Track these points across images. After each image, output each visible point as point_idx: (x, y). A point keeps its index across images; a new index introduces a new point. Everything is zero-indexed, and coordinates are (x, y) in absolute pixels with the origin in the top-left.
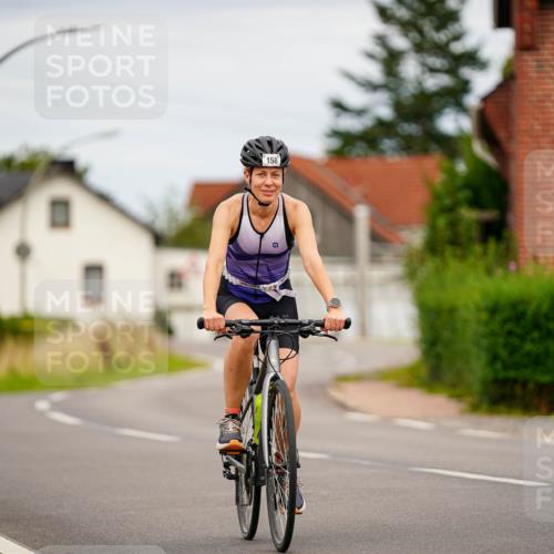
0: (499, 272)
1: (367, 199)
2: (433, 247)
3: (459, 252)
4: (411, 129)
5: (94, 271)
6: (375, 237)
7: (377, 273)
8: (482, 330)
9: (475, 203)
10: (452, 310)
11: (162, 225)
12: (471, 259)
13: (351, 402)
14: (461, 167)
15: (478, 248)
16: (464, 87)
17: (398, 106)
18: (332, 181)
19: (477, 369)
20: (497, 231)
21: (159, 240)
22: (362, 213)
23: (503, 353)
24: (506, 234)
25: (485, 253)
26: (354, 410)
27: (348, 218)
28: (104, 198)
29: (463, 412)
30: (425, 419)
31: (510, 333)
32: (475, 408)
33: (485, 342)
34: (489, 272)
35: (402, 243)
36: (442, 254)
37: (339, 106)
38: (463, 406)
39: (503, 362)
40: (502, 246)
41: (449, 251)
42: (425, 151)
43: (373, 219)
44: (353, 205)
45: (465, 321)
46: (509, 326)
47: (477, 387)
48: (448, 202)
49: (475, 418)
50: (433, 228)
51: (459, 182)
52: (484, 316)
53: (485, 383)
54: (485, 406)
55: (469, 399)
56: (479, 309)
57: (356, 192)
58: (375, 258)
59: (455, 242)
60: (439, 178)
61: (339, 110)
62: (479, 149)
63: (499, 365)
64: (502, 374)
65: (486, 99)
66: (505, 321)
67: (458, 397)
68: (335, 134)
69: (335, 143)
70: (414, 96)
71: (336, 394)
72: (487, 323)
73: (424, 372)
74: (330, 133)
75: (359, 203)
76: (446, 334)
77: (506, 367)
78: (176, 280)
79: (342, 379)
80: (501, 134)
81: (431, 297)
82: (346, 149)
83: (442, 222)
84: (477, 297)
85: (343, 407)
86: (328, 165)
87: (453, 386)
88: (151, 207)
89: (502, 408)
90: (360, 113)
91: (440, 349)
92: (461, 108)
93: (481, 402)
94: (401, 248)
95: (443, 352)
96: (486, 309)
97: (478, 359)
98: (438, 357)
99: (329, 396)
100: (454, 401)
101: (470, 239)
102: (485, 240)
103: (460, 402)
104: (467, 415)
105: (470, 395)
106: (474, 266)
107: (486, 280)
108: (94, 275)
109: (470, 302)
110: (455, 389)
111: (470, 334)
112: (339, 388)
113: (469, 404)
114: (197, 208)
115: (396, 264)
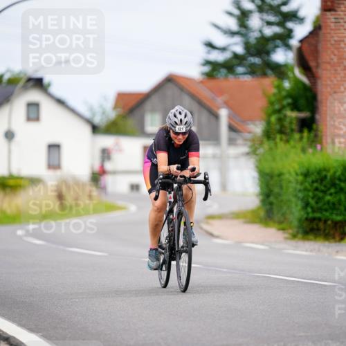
0: (310, 151)
1: (227, 104)
2: (268, 134)
3: (284, 137)
4: (256, 60)
5: (54, 148)
6: (232, 128)
7: (233, 151)
8: (299, 187)
9: (295, 107)
10: (280, 175)
11: (97, 120)
12: (292, 143)
13: (216, 233)
14: (287, 85)
15: (297, 136)
16: (289, 34)
17: (247, 46)
18: (205, 93)
19: (296, 212)
20: (309, 125)
21: (95, 129)
22: (224, 113)
23: (312, 202)
24: (314, 127)
25: (301, 138)
26: (217, 237)
27: (216, 117)
28: (60, 102)
29: (286, 238)
30: (262, 244)
31: (317, 189)
32: (294, 236)
33: (300, 195)
34: (304, 151)
35: (250, 132)
36: (274, 139)
37: (210, 45)
38: (286, 235)
39: (312, 208)
40: (312, 134)
41: (278, 136)
42: (264, 75)
43: (230, 117)
44: (219, 108)
45: (290, 182)
46: (315, 185)
47: (295, 223)
48: (277, 107)
49: (293, 243)
50: (269, 123)
51: (284, 93)
52: (300, 178)
53: (300, 220)
54: (300, 236)
55: (290, 231)
56: (297, 174)
57: (220, 100)
58: (232, 142)
59: (281, 132)
60: (273, 91)
61: (209, 48)
62: (298, 73)
63: (309, 210)
64: (311, 215)
65: (301, 41)
66: (313, 182)
67: (283, 229)
68: (208, 63)
69: (207, 69)
70: (256, 38)
71: (205, 227)
72: (302, 184)
73: (262, 213)
74: (203, 62)
75: (223, 107)
76: (276, 190)
77: (314, 211)
78: (106, 155)
79: (211, 217)
80: (312, 64)
81: (267, 167)
82: (215, 73)
83: (273, 119)
84: (296, 166)
85: (211, 235)
86: (202, 82)
87: (280, 223)
88: (91, 109)
89: (311, 237)
90: (223, 49)
91: (272, 199)
92: (288, 47)
93: (298, 233)
94: (248, 136)
95: (274, 201)
96: (302, 174)
97: (297, 205)
98: (271, 204)
99: (201, 228)
100: (281, 232)
101: (292, 130)
102: (301, 131)
103: (284, 233)
104: (289, 241)
105: (290, 228)
106: (294, 147)
107: (302, 155)
108: (54, 151)
109: (292, 170)
110: (282, 224)
111: (291, 190)
112: (207, 223)
113: (290, 234)
114: (119, 109)
115: (245, 145)
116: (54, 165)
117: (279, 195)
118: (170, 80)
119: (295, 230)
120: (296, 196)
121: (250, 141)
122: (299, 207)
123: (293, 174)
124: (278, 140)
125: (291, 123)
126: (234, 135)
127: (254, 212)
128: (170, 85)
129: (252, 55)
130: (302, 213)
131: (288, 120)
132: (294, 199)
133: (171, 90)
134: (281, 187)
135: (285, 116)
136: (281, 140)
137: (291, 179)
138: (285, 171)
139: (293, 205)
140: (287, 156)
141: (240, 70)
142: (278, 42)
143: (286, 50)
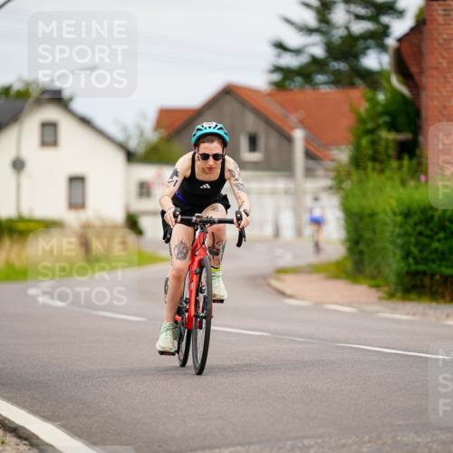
0: (412, 183)
1: (303, 123)
2: (357, 162)
3: (378, 166)
4: (341, 66)
5: (77, 181)
6: (309, 155)
7: (311, 185)
8: (397, 230)
9: (393, 127)
10: (373, 215)
11: (133, 144)
12: (388, 173)
13: (288, 291)
14: (381, 97)
15: (394, 164)
16: (385, 31)
17: (329, 47)
18: (274, 109)
19: (393, 263)
20: (410, 149)
21: (131, 157)
22: (299, 135)
23: (415, 250)
24: (418, 152)
25: (400, 167)
26: (291, 297)
27: (289, 140)
28: (85, 121)
29: (380, 298)
30: (350, 305)
31: (421, 234)
32: (391, 296)
33: (399, 241)
34: (403, 183)
35: (332, 160)
36: (365, 168)
37: (280, 46)
38: (381, 294)
39: (415, 258)
40: (415, 162)
41: (370, 164)
42: (352, 85)
43: (307, 140)
44: (292, 128)
45: (386, 224)
46: (419, 228)
47: (393, 278)
48: (370, 125)
49: (391, 304)
50: (358, 147)
51: (380, 109)
52: (399, 219)
53: (399, 275)
54: (399, 295)
55: (386, 289)
56: (394, 214)
57: (293, 118)
58: (309, 173)
59: (374, 159)
60: (364, 107)
61: (280, 50)
62: (395, 81)
63: (411, 260)
64: (413, 268)
65: (400, 40)
66: (416, 224)
67: (377, 286)
68: (277, 69)
69: (277, 77)
70: (341, 37)
71: (275, 283)
72: (401, 226)
73: (349, 265)
74: (271, 67)
75: (298, 128)
76: (368, 235)
77: (417, 262)
78: (145, 190)
79: (282, 271)
80: (414, 70)
81: (355, 205)
82: (287, 83)
83: (364, 141)
84: (394, 203)
85: (283, 294)
86: (270, 95)
87: (373, 278)
88: (125, 129)
89: (413, 296)
90: (297, 52)
91: (362, 246)
92: (383, 48)
93: (396, 290)
94: (331, 165)
95: (365, 249)
96: (401, 214)
97: (394, 255)
98: (361, 253)
99: (270, 286)
100: (374, 290)
101: (389, 157)
102: (399, 158)
103: (378, 291)
104: (384, 302)
105: (387, 284)
106: (391, 179)
107: (401, 190)
108: (77, 185)
109: (388, 209)
110: (375, 280)
111: (387, 234)
112: (278, 279)
113: (386, 293)
114: (162, 131)
115: (326, 177)
116: (77, 203)
117: (372, 241)
118: (229, 92)
119: (393, 287)
120: (393, 243)
121: (333, 171)
122: (398, 257)
123: (390, 213)
124: (369, 170)
125: (387, 147)
126: (312, 163)
127: (339, 264)
128: (228, 98)
129: (336, 59)
130: (402, 264)
131: (383, 143)
132: (391, 247)
133: (229, 105)
134: (374, 231)
135: (380, 138)
136: (374, 169)
137: (387, 220)
138: (379, 210)
139: (390, 254)
140: (381, 190)
141: (320, 78)
142: (370, 42)
143: (380, 52)
